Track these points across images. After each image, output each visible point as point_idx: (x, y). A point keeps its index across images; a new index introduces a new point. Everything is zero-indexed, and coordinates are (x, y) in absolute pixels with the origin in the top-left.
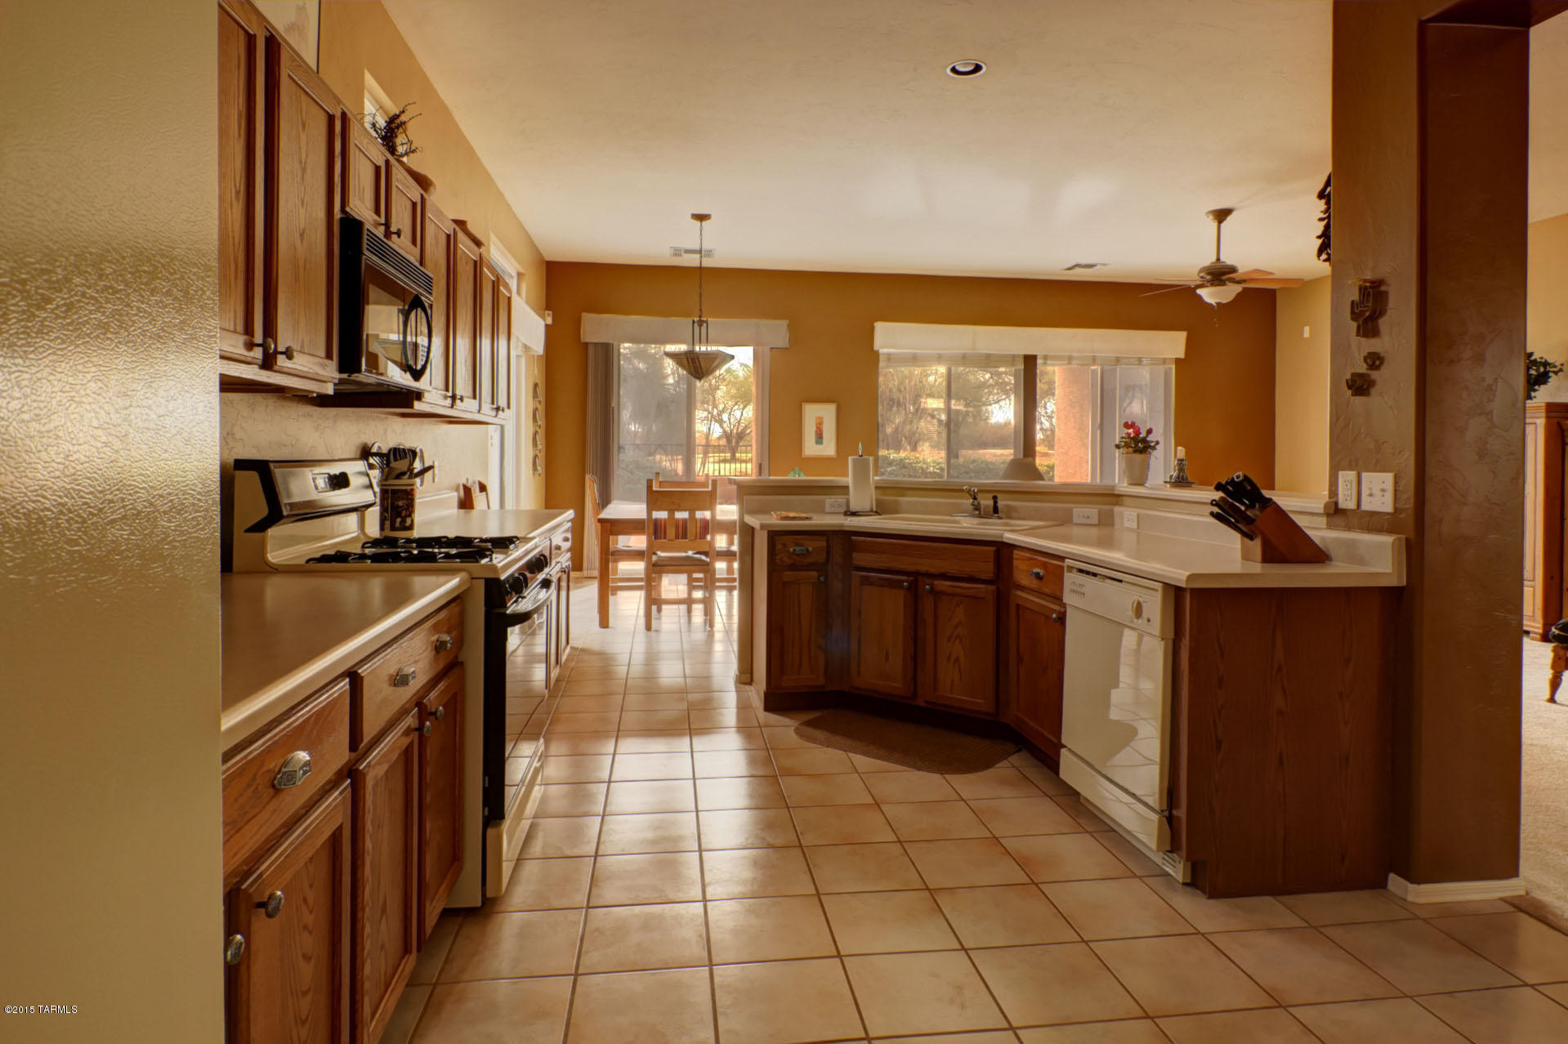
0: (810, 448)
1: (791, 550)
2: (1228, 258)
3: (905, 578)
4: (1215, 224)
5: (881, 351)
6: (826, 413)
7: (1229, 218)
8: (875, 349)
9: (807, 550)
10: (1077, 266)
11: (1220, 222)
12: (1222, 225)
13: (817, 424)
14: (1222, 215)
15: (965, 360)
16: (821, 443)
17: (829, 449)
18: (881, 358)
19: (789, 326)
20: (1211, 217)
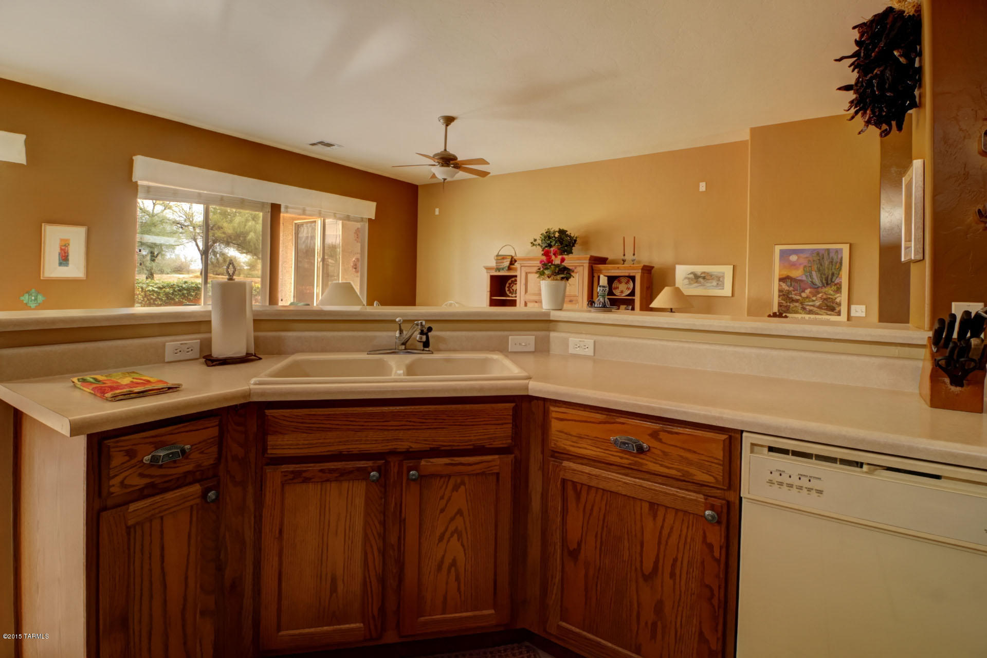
0: (52, 269)
1: (147, 458)
2: (451, 150)
3: (370, 464)
4: (444, 127)
5: (140, 183)
6: (76, 236)
7: (453, 124)
8: (134, 180)
9: (183, 451)
10: (322, 143)
11: (447, 125)
12: (448, 127)
13: (61, 246)
14: (449, 120)
15: (222, 201)
16: (67, 265)
17: (76, 269)
18: (140, 189)
19: (26, 142)
20: (442, 121)
